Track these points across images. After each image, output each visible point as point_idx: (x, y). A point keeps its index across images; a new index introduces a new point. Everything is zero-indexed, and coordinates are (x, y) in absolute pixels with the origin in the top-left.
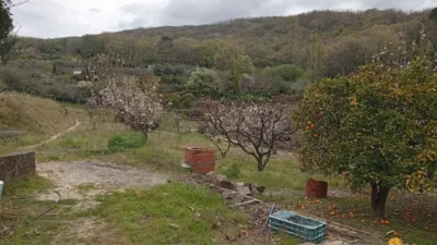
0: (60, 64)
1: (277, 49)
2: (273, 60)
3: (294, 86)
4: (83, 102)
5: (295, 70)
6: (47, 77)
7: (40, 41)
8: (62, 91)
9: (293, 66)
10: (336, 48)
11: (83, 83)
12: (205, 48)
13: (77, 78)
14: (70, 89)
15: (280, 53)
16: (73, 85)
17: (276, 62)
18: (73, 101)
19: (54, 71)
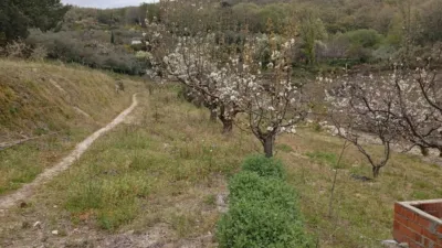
0: (119, 34)
1: (349, 12)
2: (344, 25)
3: (375, 54)
4: (142, 74)
5: (374, 36)
6: (105, 47)
7: (99, 11)
8: (119, 62)
9: (371, 30)
10: (424, 9)
11: (141, 54)
12: (267, 13)
13: (136, 48)
14: (128, 60)
15: (354, 17)
16: (132, 56)
17: (348, 27)
18: (130, 73)
19: (112, 41)
